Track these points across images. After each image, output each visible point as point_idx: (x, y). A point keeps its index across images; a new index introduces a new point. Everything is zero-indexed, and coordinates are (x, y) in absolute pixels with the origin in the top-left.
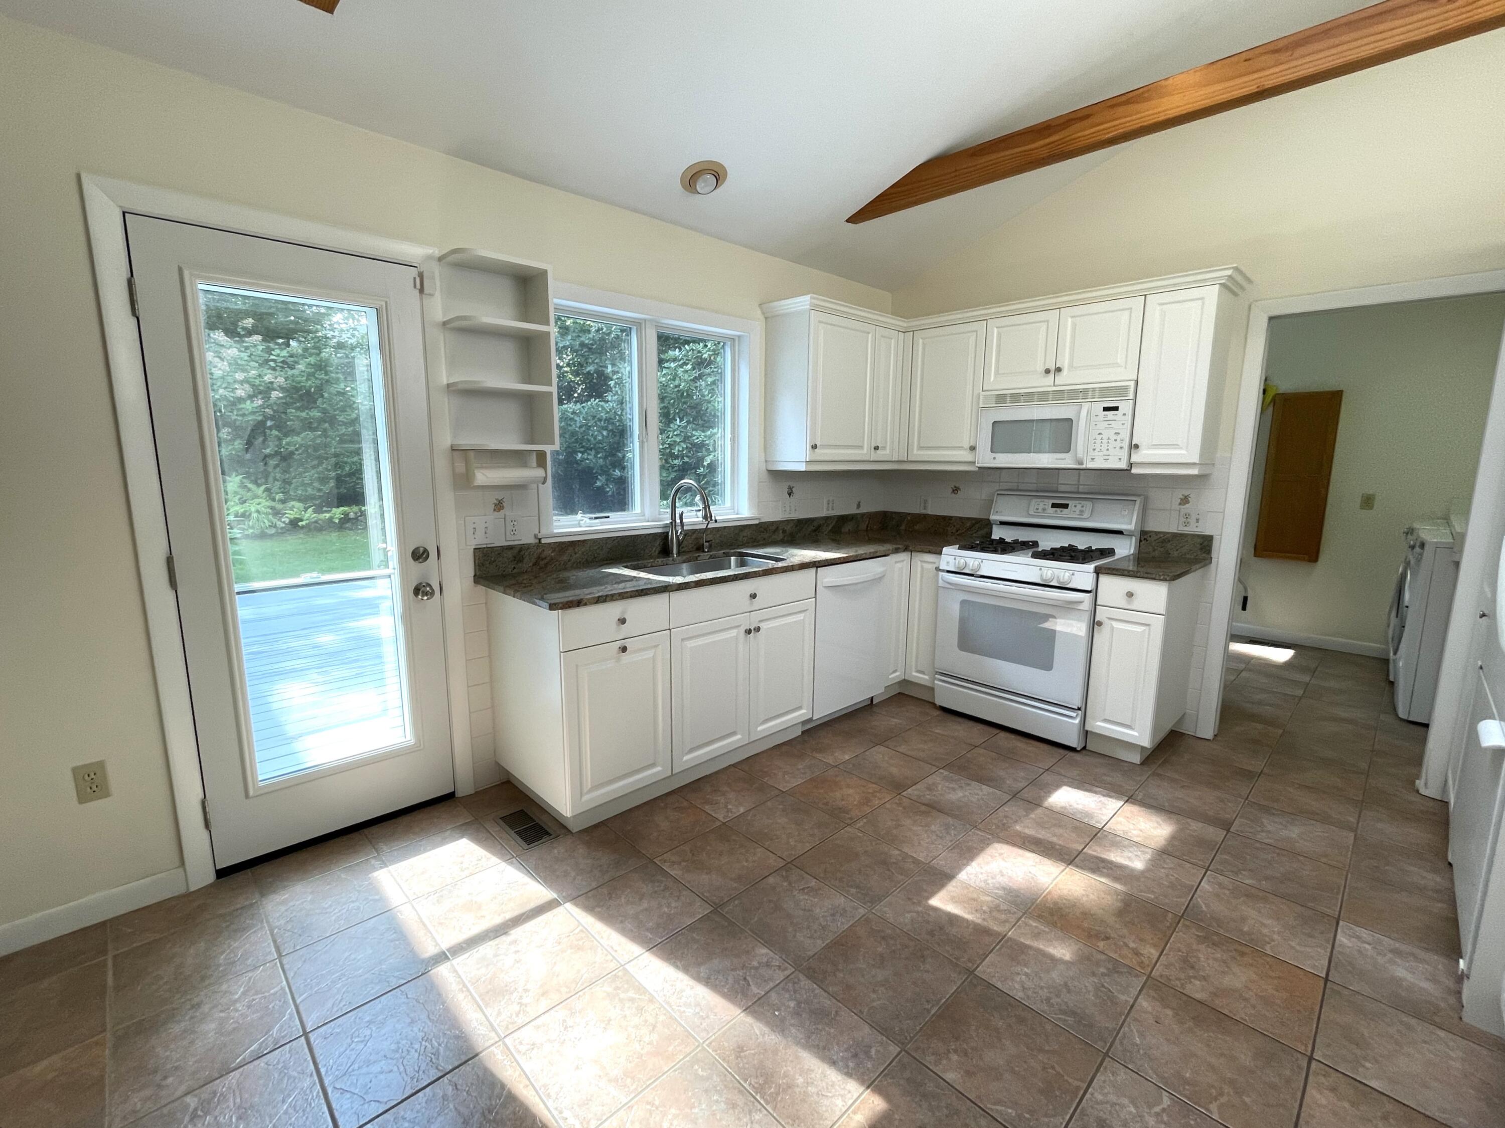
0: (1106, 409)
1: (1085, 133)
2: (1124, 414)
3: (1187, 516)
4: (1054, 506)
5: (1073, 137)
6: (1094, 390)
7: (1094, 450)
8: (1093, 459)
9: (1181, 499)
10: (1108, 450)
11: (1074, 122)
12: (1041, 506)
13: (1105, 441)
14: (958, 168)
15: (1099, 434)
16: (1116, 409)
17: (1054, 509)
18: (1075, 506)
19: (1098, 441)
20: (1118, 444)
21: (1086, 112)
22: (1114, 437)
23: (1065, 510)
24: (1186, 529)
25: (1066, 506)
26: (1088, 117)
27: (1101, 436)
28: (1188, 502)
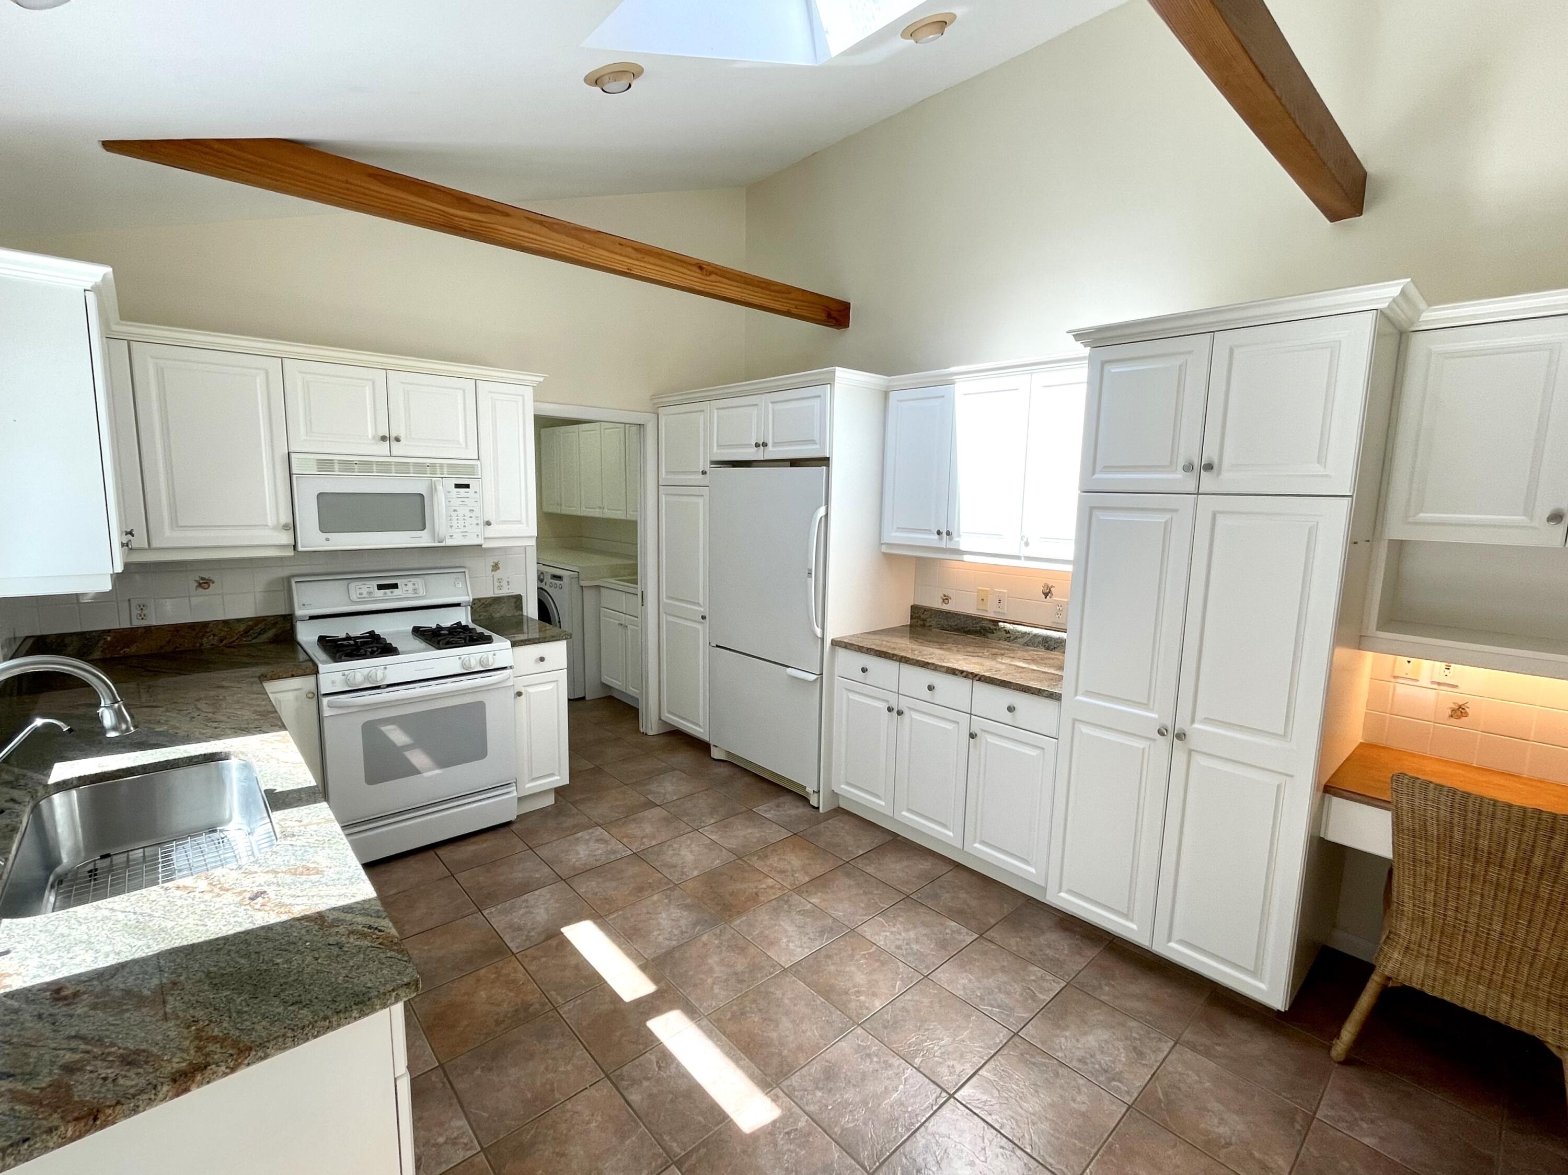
0: (458, 486)
1: (506, 229)
2: (476, 492)
3: (500, 580)
4: (380, 587)
5: (492, 226)
6: (441, 465)
7: (451, 526)
8: (451, 536)
9: (493, 566)
10: (465, 526)
11: (494, 212)
12: (365, 591)
13: (461, 518)
14: (350, 180)
15: (455, 511)
16: (467, 486)
17: (382, 591)
18: (406, 585)
19: (454, 518)
20: (474, 521)
21: (509, 210)
22: (468, 514)
23: (395, 590)
24: (501, 592)
25: (395, 586)
26: (507, 215)
27: (456, 513)
28: (498, 568)
